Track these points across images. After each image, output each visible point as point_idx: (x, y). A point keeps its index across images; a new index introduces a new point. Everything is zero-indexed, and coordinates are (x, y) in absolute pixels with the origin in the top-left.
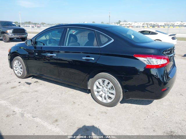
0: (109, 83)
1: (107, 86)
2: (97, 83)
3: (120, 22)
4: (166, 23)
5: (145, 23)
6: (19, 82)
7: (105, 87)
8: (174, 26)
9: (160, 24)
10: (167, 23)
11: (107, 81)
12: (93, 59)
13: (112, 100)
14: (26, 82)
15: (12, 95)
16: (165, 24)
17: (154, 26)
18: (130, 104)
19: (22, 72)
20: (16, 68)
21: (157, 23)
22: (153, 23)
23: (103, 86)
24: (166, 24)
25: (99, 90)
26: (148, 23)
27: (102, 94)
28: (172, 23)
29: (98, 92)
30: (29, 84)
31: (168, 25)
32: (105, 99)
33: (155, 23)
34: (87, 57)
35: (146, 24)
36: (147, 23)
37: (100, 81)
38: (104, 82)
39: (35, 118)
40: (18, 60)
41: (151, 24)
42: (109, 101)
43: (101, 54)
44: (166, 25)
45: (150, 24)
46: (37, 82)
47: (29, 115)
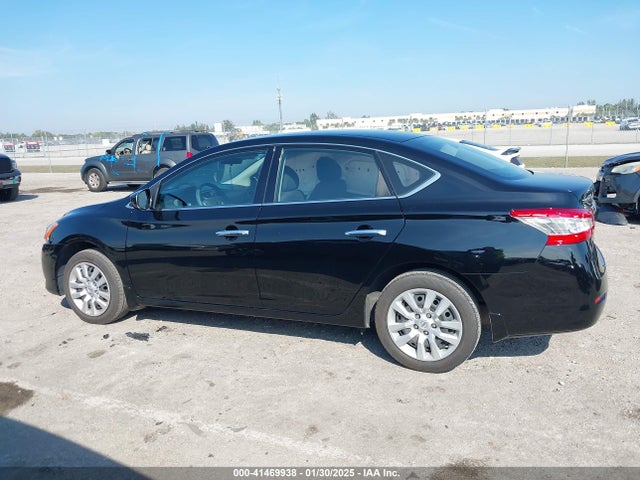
0: (437, 301)
1: (433, 309)
2: (397, 305)
3: (314, 117)
4: (459, 115)
5: (396, 118)
6: (106, 337)
7: (424, 312)
8: (483, 122)
9: (441, 118)
10: (463, 115)
11: (431, 295)
12: (383, 232)
13: (451, 350)
14: (129, 334)
15: (114, 379)
16: (457, 118)
17: (424, 125)
18: (491, 358)
19: (104, 300)
20: (79, 290)
21: (434, 116)
22: (419, 116)
23: (421, 310)
24: (461, 117)
25: (407, 325)
26: (405, 117)
27: (417, 338)
28: (477, 114)
29: (402, 333)
30: (144, 337)
31: (467, 121)
32: (429, 349)
33: (426, 117)
34: (359, 229)
35: (400, 120)
36: (402, 117)
37: (409, 296)
38: (420, 298)
39: (243, 432)
40: (89, 259)
41: (415, 120)
42: (441, 354)
43: (408, 217)
44: (461, 121)
45: (411, 121)
46: (164, 327)
47: (218, 426)
